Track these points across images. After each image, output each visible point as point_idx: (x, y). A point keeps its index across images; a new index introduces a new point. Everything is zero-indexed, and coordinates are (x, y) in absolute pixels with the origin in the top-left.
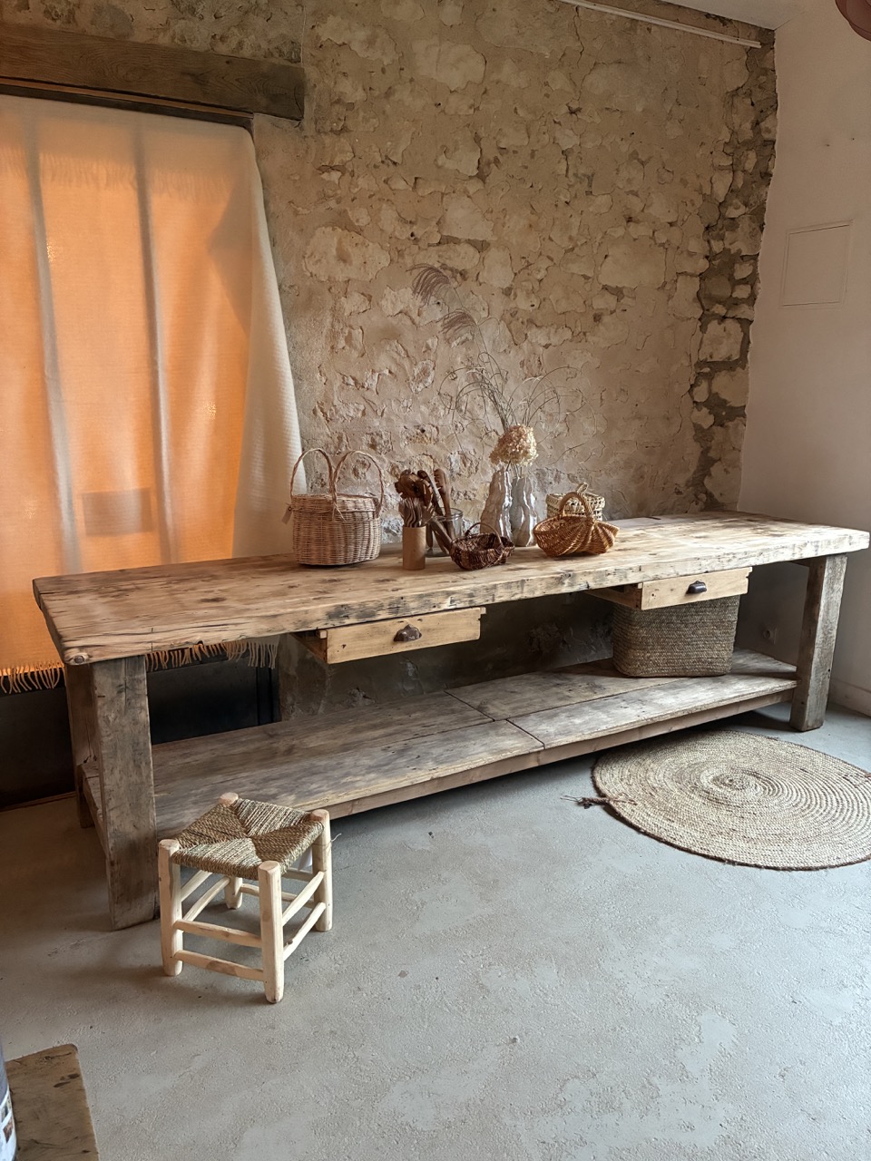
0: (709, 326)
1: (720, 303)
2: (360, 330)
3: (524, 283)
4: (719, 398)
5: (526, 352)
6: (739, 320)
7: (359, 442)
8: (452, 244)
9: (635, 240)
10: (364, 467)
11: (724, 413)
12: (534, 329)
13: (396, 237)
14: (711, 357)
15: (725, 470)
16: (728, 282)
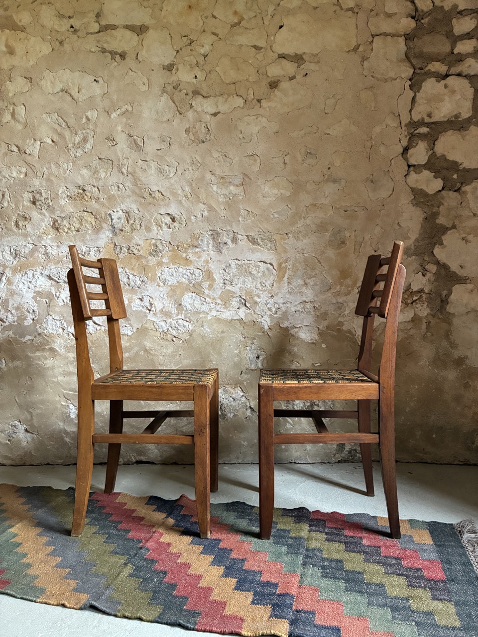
0: (423, 84)
1: (437, 60)
2: (23, 106)
3: (186, 58)
4: (446, 160)
5: (191, 120)
6: (467, 76)
7: (20, 199)
8: (110, 30)
9: (315, 8)
10: (26, 221)
11: (455, 176)
12: (200, 98)
13: (56, 31)
14: (429, 116)
15: (463, 239)
16: (445, 39)
